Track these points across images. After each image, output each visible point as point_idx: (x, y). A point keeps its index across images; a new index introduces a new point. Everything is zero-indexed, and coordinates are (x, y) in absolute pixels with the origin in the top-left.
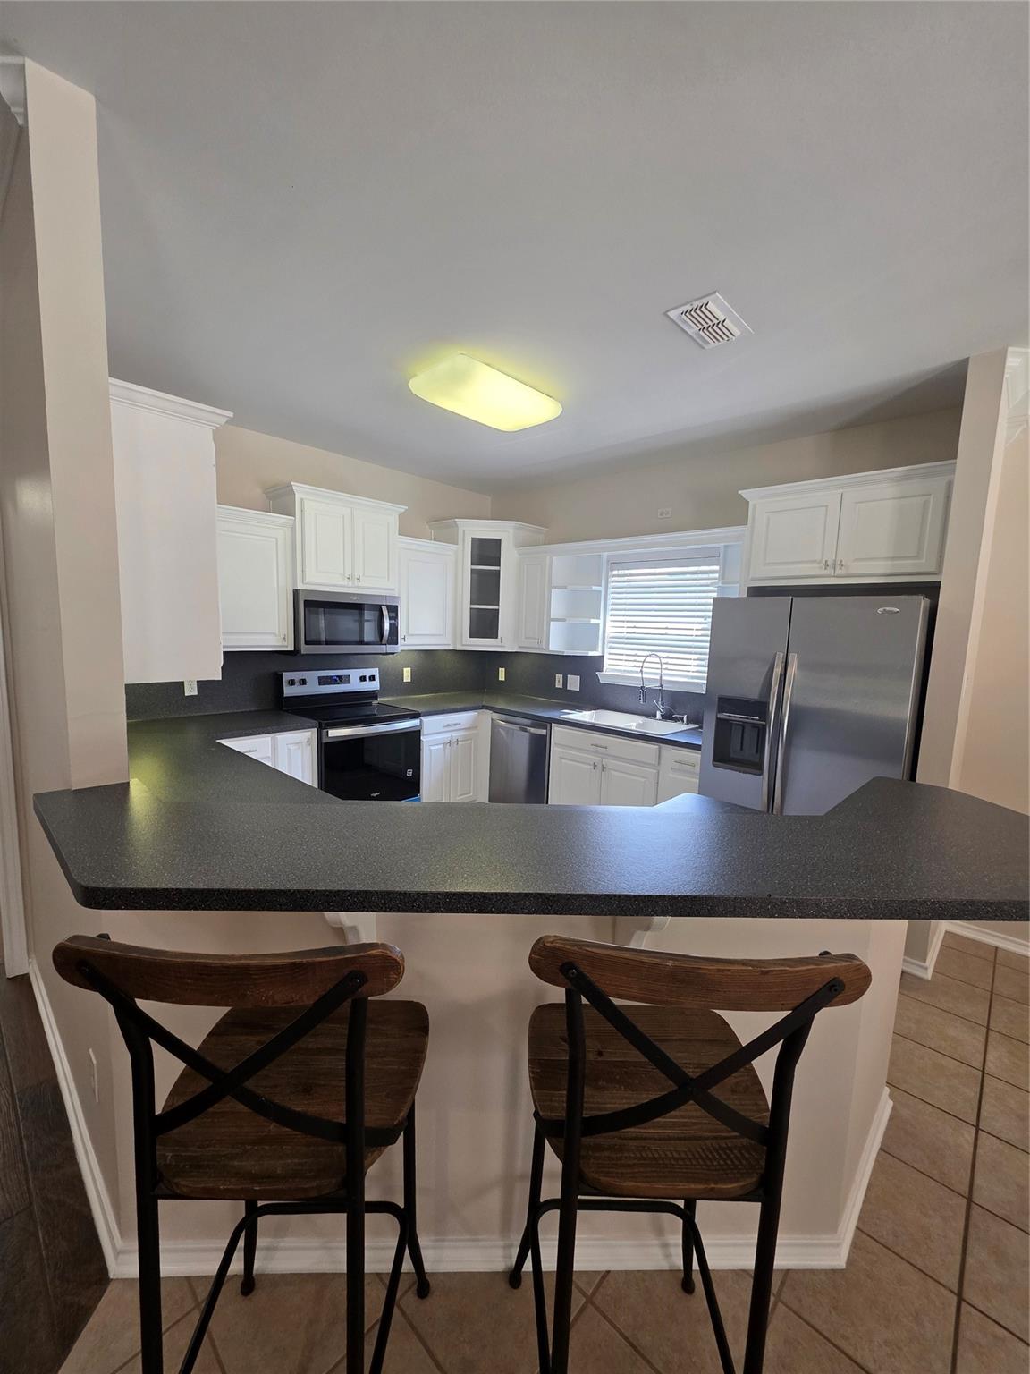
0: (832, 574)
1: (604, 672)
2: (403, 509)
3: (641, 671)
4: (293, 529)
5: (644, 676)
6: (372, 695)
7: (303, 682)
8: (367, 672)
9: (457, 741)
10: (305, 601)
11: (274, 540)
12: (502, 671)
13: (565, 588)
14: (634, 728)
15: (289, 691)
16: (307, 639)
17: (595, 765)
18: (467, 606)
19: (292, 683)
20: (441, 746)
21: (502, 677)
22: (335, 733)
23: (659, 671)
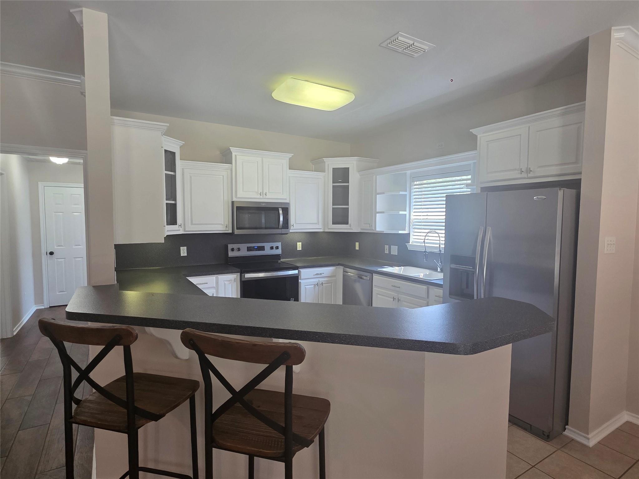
0: (526, 177)
1: (411, 243)
2: (290, 155)
3: (424, 242)
4: (232, 170)
5: (426, 245)
6: (278, 257)
7: (239, 249)
8: (275, 245)
9: (322, 284)
10: (237, 207)
11: (222, 177)
12: (357, 244)
13: (383, 193)
14: (421, 277)
15: (231, 254)
16: (238, 227)
17: (394, 299)
18: (331, 206)
19: (233, 250)
20: (313, 286)
21: (357, 248)
22: (248, 276)
23: (438, 242)
